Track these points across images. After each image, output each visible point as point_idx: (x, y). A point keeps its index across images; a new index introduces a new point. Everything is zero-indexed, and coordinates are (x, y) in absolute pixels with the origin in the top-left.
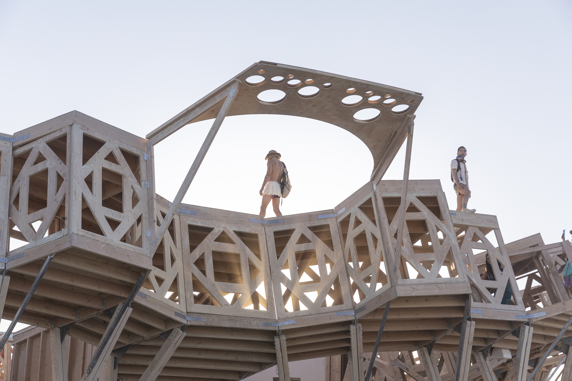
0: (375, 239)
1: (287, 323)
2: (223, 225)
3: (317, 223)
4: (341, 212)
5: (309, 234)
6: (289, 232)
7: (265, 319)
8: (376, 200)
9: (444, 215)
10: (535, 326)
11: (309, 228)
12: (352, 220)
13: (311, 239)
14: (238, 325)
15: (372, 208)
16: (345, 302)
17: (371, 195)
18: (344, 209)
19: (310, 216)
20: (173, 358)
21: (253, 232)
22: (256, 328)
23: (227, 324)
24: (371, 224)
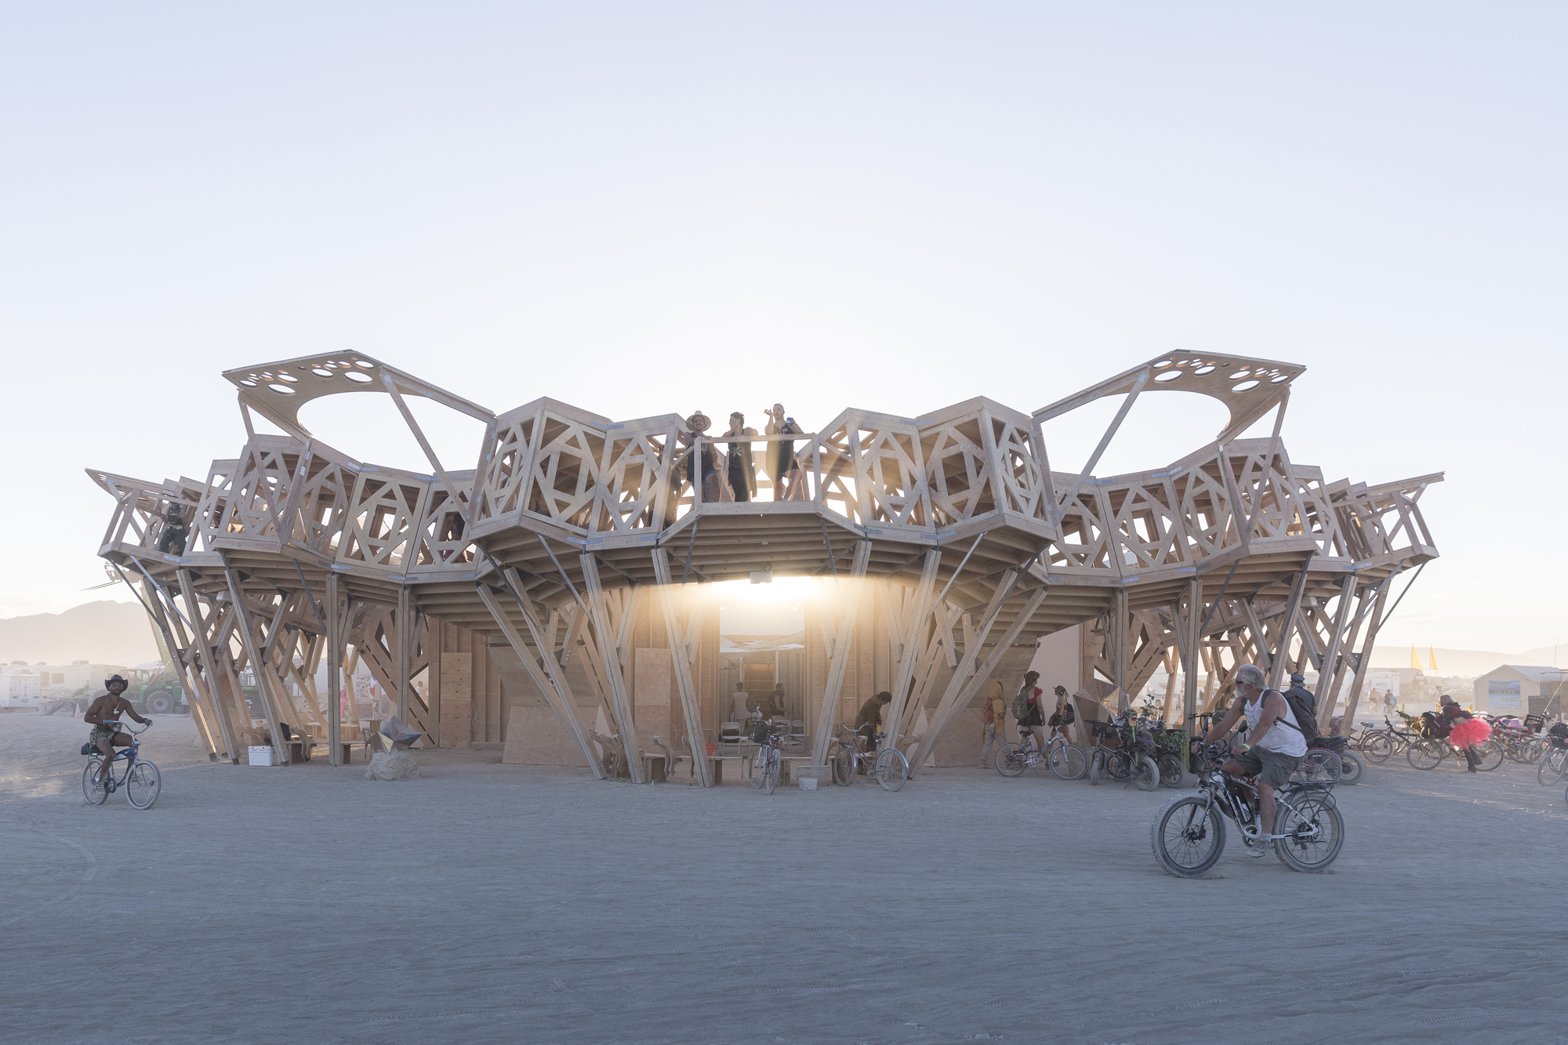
0: (1221, 499)
1: (1131, 580)
2: (1064, 488)
3: (1151, 482)
4: (1175, 470)
5: (1144, 494)
6: (1125, 492)
7: (1111, 577)
8: (1223, 460)
9: (1289, 472)
10: (1360, 576)
11: (1143, 487)
12: (1191, 480)
13: (1146, 498)
14: (1090, 584)
15: (1217, 466)
16: (1186, 559)
17: (1217, 456)
18: (1180, 468)
19: (1143, 475)
20: (1035, 615)
21: (1090, 493)
22: (1105, 586)
23: (1081, 583)
24: (1216, 484)
